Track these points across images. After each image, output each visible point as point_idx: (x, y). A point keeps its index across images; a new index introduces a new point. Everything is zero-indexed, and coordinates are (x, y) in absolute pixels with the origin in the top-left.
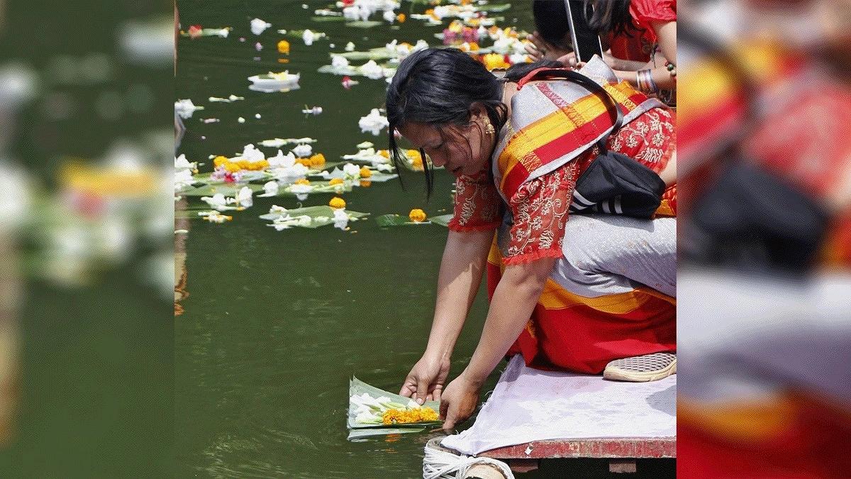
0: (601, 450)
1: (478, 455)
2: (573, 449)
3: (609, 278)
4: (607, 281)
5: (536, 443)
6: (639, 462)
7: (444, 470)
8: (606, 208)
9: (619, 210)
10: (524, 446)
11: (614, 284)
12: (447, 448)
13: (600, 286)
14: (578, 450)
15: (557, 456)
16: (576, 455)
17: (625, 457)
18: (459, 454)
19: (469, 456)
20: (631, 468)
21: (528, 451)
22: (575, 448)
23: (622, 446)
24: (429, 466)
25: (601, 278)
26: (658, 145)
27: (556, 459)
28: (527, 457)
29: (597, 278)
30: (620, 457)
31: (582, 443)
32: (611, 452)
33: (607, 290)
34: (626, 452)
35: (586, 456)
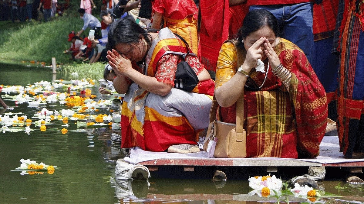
0: (182, 162)
1: (137, 164)
2: (171, 162)
3: (174, 110)
4: (174, 111)
5: (158, 159)
6: (195, 167)
7: (124, 169)
8: (177, 85)
9: (181, 86)
10: (153, 161)
11: (176, 113)
12: (125, 161)
13: (171, 112)
14: (173, 162)
15: (166, 164)
16: (173, 164)
17: (190, 165)
18: (130, 163)
19: (133, 164)
20: (192, 169)
21: (155, 163)
22: (172, 161)
23: (189, 161)
24: (118, 168)
25: (172, 110)
26: (198, 68)
27: (165, 166)
28: (155, 165)
29: (171, 109)
30: (188, 165)
31: (175, 160)
32: (185, 163)
33: (174, 115)
34: (191, 163)
35: (176, 165)
